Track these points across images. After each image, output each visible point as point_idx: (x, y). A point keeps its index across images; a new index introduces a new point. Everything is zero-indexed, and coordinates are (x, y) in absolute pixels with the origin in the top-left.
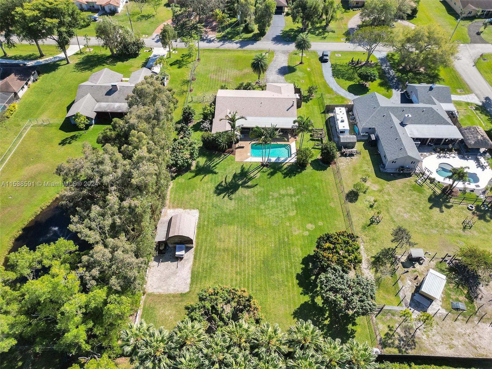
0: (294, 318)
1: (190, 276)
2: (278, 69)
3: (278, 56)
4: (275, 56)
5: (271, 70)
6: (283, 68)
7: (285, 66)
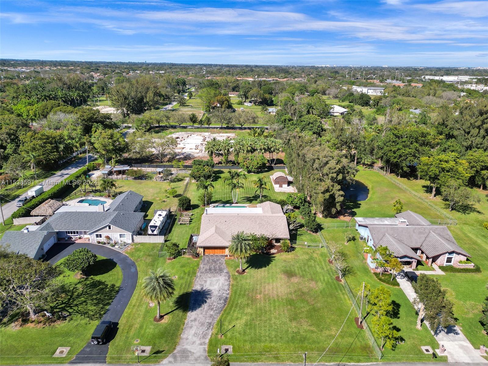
2: (206, 302)
3: (199, 342)
4: (207, 341)
5: (220, 299)
6: (197, 305)
7: (192, 311)
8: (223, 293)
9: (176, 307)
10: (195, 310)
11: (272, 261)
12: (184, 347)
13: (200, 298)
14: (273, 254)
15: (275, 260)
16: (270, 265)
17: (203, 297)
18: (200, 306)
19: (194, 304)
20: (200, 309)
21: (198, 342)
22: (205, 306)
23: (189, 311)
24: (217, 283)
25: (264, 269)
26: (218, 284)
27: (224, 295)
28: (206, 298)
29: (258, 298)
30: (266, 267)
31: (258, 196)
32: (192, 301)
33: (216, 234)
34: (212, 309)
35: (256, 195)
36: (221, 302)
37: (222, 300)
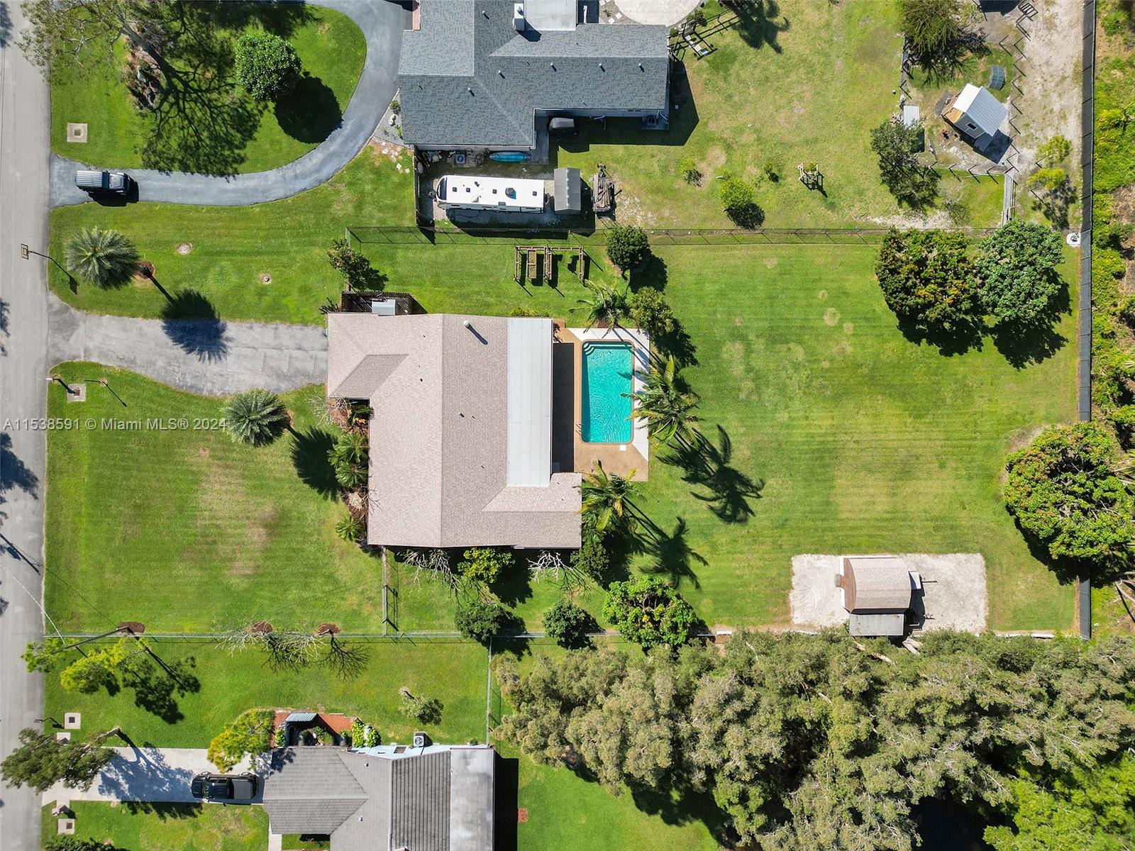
0: (1023, 367)
1: (951, 556)
2: (190, 351)
3: (91, 347)
4: (94, 360)
5: (196, 377)
6: (179, 334)
7: (164, 328)
8: (213, 383)
9: (174, 296)
10: (166, 333)
11: (320, 492)
12: (81, 323)
13: (199, 338)
14: (345, 499)
16: (307, 486)
17: (201, 343)
18: (178, 340)
19: (184, 329)
20: (170, 342)
21: (91, 345)
22: (179, 351)
23: (166, 322)
24: (246, 368)
25: (294, 471)
26: (243, 371)
27: (209, 385)
28: (201, 351)
29: (201, 451)
30: (300, 475)
31: (739, 488)
32: (190, 325)
33: (364, 356)
34: (169, 364)
35: (746, 483)
36: (188, 380)
37: (194, 382)
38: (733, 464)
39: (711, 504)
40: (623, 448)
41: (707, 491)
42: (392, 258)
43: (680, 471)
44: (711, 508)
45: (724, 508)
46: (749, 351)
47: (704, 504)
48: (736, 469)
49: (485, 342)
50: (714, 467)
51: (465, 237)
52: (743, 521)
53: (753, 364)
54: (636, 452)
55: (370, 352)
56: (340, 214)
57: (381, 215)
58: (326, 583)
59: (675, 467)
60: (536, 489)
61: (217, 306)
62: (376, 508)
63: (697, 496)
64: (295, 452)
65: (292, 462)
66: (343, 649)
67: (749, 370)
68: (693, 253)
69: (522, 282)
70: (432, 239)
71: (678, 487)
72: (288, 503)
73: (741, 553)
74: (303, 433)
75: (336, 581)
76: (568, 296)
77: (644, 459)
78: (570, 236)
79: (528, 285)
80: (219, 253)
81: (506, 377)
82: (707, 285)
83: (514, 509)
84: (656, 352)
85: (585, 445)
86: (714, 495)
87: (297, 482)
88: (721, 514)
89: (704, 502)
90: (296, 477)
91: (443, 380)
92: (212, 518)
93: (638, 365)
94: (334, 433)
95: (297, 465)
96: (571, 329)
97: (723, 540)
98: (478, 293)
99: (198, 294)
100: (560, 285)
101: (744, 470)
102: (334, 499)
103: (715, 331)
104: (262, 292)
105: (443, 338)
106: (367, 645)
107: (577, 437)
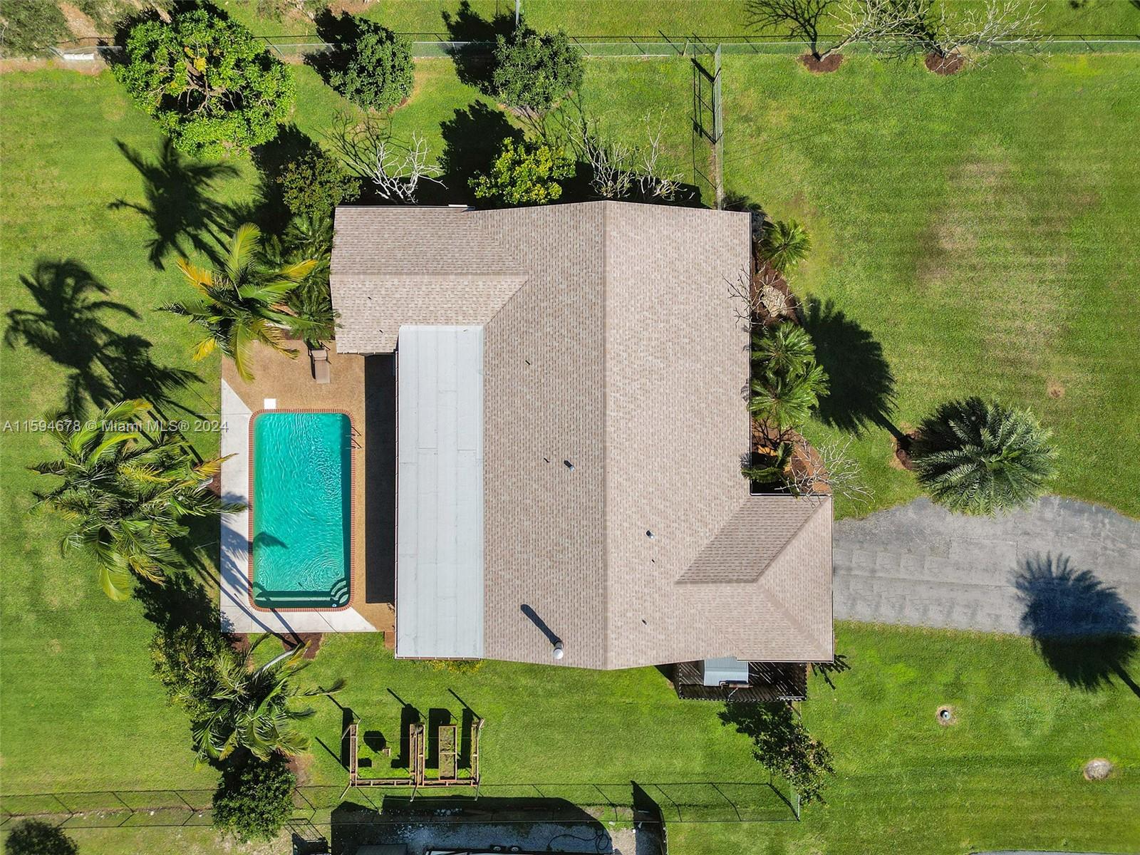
2: (1084, 576)
5: (1073, 530)
6: (1105, 609)
7: (1133, 619)
8: (1041, 519)
9: (1115, 679)
10: (1128, 610)
11: (840, 316)
13: (1069, 601)
14: (792, 302)
15: (830, 305)
16: (864, 327)
17: (1065, 593)
18: (1108, 597)
19: (1096, 618)
20: (1121, 593)
22: (1105, 578)
23: (1130, 630)
24: (982, 547)
25: (889, 356)
26: (987, 542)
27: (1049, 515)
28: (1064, 578)
29: (1062, 391)
30: (877, 347)
31: (48, 329)
32: (1086, 626)
33: (762, 580)
34: (1121, 552)
35: (36, 340)
36: (1087, 524)
37: (1076, 521)
38: (61, 375)
39: (101, 297)
40: (270, 404)
41: (112, 321)
42: (712, 756)
43: (160, 358)
44: (101, 288)
45: (77, 289)
46: (34, 591)
47: (114, 296)
48: (55, 366)
49: (526, 609)
50: (98, 369)
51: (576, 798)
52: (43, 266)
53: (26, 568)
54: (246, 398)
55: (750, 588)
56: (809, 838)
57: (733, 838)
58: (826, 147)
59: (170, 366)
60: (425, 321)
61: (1039, 664)
62: (736, 283)
63: (131, 313)
64: (887, 390)
65: (893, 371)
66: (794, 24)
67: (33, 554)
68: (144, 774)
69: (468, 716)
70: (638, 791)
71: (166, 330)
72: (901, 297)
73: (49, 208)
74: (873, 427)
75: (808, 152)
76: (380, 691)
77: (230, 382)
78: (378, 804)
79: (456, 710)
80: (1034, 761)
81: (487, 541)
82: (116, 717)
83: (465, 280)
84: (207, 588)
85: (344, 407)
86: (98, 314)
87: (884, 335)
88: (84, 278)
89: (115, 301)
90: (885, 346)
91: (605, 536)
92: (1040, 267)
93: (242, 564)
94: (817, 427)
95: (882, 367)
96: (372, 629)
97: (81, 229)
98: (550, 694)
99: (1072, 685)
100: (395, 711)
101: (43, 363)
102: (815, 304)
103: (97, 629)
104: (955, 690)
105: (605, 619)
106: (749, 32)
107: (360, 425)
